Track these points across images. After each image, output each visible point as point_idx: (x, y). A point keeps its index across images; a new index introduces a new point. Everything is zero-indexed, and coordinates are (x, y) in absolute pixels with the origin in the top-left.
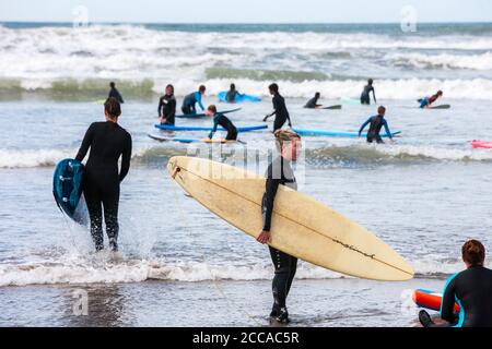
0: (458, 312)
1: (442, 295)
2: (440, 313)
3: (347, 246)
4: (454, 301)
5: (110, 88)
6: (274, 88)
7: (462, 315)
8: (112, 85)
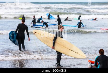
0: (98, 65)
1: (95, 61)
2: (94, 65)
3: (71, 50)
4: (97, 62)
5: (23, 16)
6: (58, 16)
7: (99, 65)
8: (23, 15)
